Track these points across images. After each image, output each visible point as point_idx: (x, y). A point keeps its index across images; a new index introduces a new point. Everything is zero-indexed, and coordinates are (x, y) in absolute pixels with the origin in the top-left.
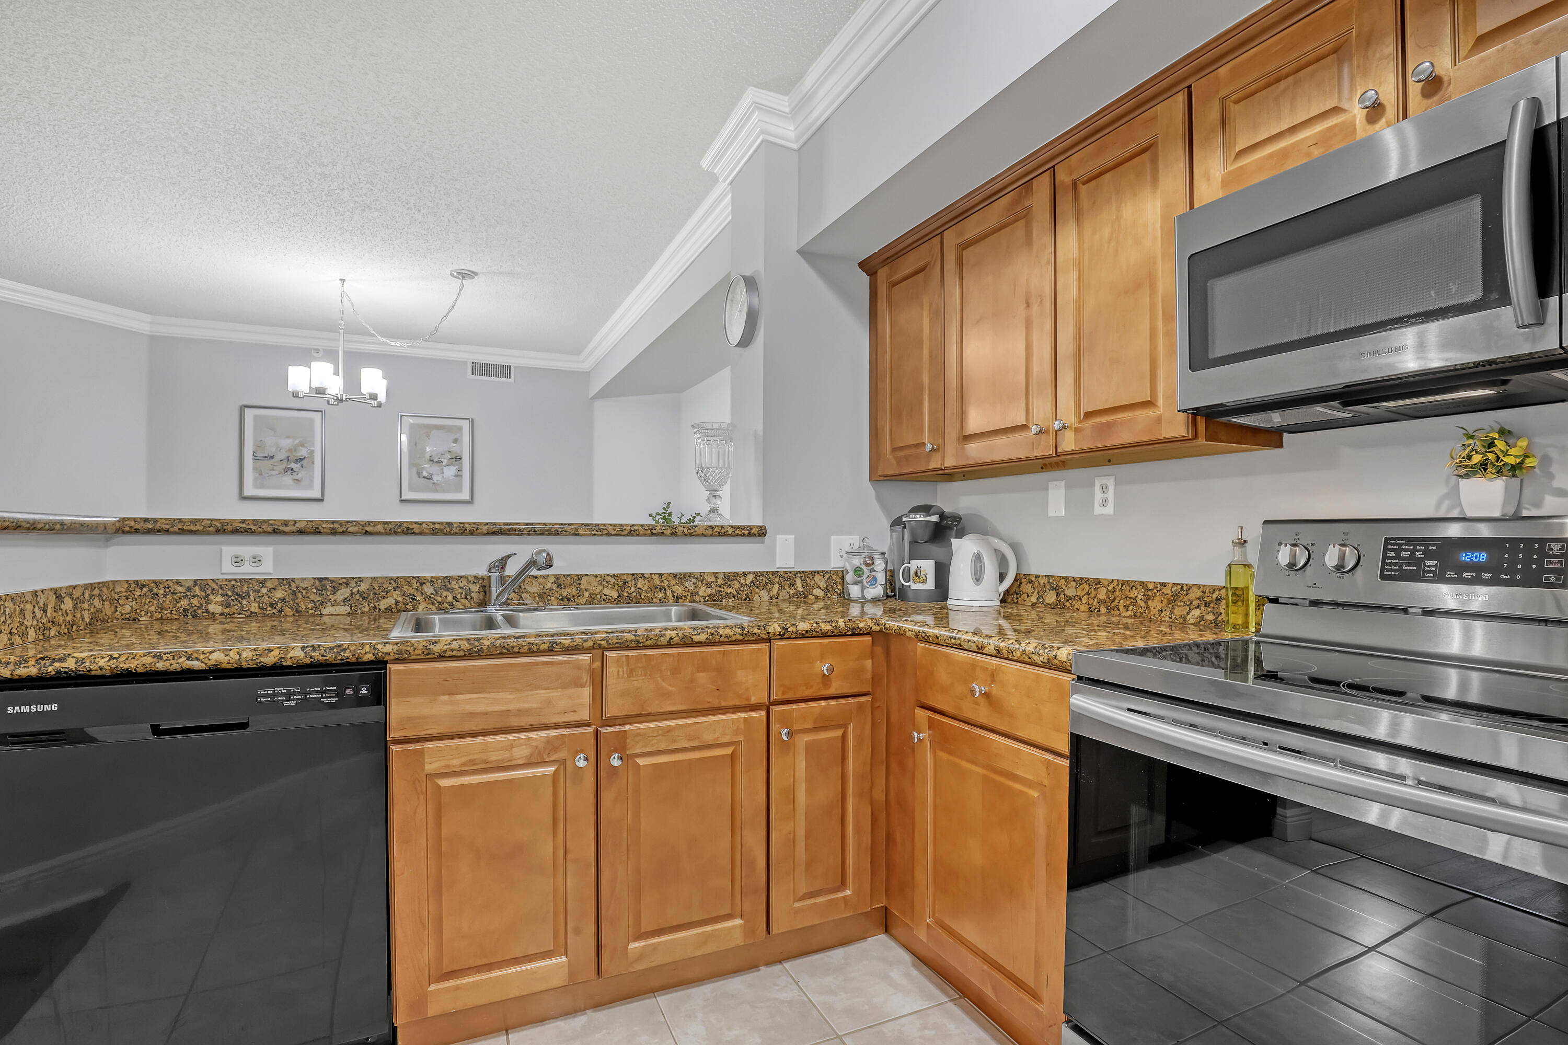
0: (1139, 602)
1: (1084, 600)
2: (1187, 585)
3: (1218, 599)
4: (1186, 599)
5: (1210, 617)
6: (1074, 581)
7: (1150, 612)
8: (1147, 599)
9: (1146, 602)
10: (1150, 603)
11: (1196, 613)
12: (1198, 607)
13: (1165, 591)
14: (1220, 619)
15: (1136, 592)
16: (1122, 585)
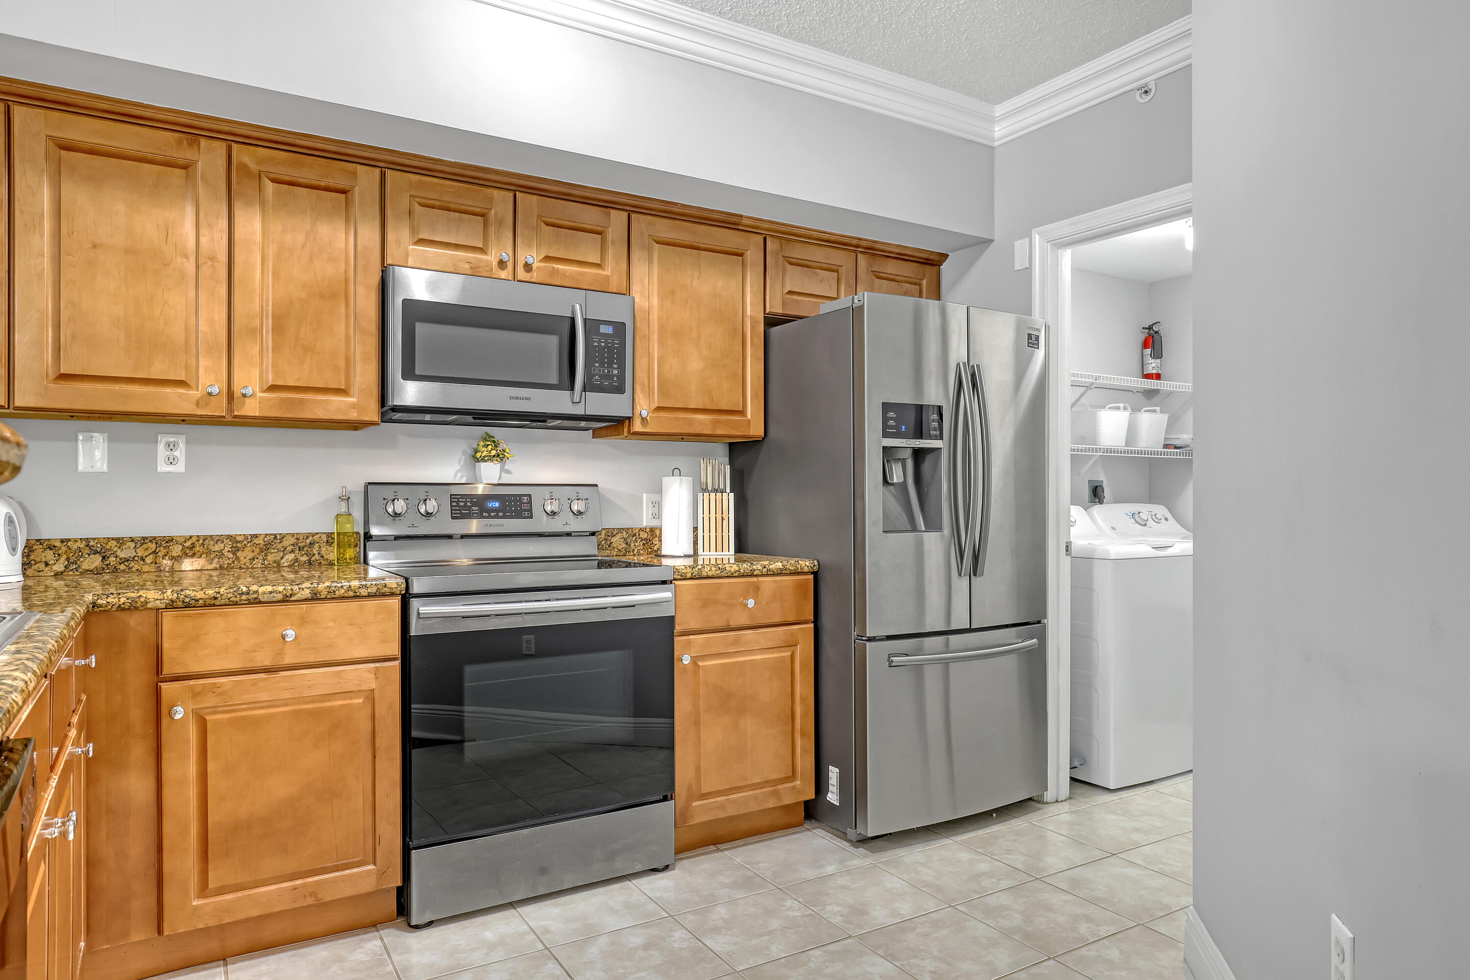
0: (226, 554)
1: (148, 560)
2: (280, 534)
3: (312, 544)
4: (279, 546)
5: (305, 558)
6: (133, 541)
7: (239, 562)
8: (235, 550)
9: (234, 553)
10: (239, 554)
11: (291, 557)
12: (292, 551)
13: (256, 541)
14: (313, 559)
15: (223, 545)
16: (204, 540)
